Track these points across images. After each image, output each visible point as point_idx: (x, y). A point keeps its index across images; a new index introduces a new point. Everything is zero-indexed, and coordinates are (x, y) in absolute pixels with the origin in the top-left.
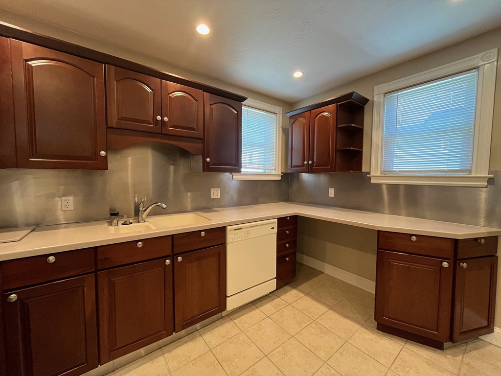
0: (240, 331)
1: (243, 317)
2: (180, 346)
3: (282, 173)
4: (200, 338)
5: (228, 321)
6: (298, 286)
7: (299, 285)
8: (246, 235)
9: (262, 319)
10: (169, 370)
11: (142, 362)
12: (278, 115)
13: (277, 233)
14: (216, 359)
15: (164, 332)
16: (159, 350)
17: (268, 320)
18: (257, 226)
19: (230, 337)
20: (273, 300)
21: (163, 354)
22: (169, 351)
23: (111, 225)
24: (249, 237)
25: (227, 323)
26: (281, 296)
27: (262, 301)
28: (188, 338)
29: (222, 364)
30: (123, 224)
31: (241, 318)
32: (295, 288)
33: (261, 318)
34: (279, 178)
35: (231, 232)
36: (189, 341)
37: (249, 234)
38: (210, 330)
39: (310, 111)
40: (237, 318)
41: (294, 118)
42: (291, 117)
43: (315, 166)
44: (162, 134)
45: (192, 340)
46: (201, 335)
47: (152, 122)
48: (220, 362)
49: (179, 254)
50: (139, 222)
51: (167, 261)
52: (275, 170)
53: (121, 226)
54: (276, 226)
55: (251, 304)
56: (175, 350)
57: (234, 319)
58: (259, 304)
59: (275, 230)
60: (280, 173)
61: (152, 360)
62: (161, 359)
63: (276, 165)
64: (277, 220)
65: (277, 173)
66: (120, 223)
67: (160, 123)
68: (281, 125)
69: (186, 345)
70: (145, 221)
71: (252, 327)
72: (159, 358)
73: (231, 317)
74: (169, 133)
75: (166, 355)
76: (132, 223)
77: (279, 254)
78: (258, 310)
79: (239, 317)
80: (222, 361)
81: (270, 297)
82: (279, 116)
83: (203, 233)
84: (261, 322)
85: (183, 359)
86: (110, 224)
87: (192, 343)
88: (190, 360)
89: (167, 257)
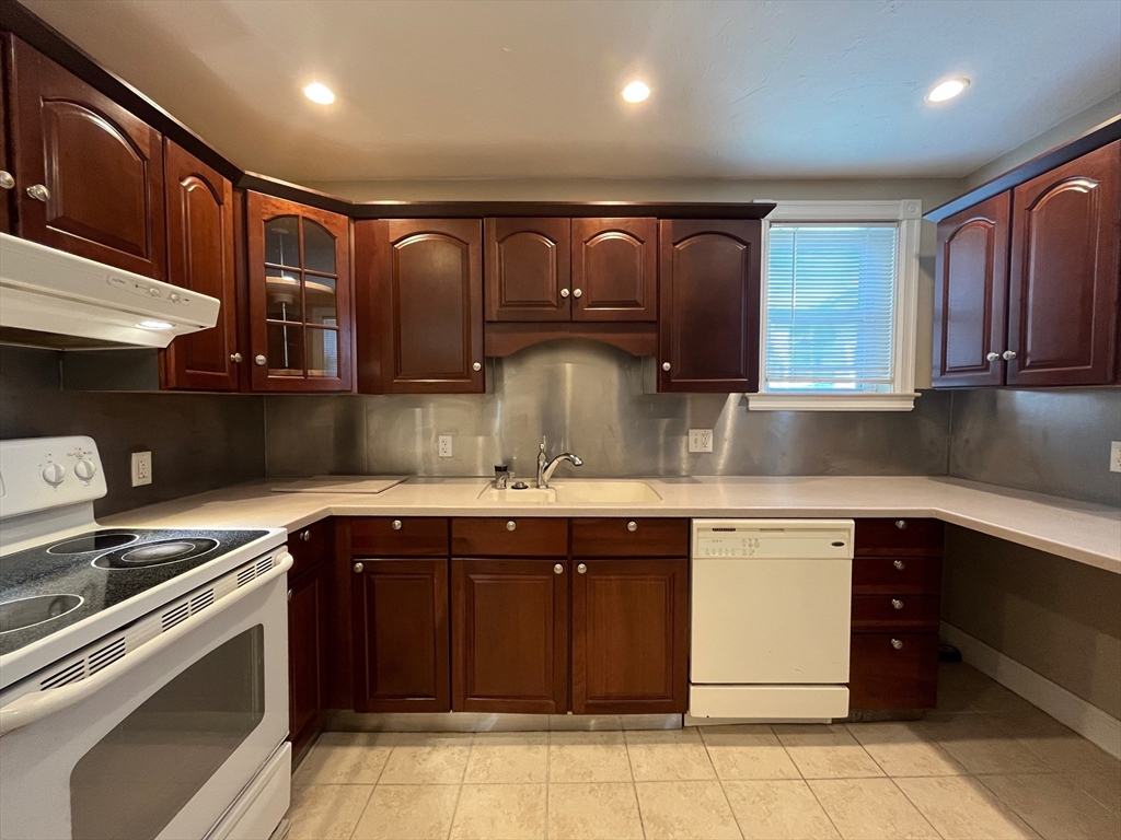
0: (712, 776)
1: (733, 748)
2: (581, 743)
3: (916, 391)
4: (623, 747)
5: (693, 742)
6: (944, 740)
7: (949, 738)
8: (747, 547)
9: (781, 776)
10: (548, 776)
11: (513, 739)
12: (904, 224)
13: (853, 560)
14: (636, 806)
15: (551, 702)
16: (546, 733)
17: (798, 785)
18: (782, 530)
19: (685, 777)
20: (838, 743)
21: (549, 744)
22: (561, 745)
23: (495, 487)
24: (755, 555)
25: (691, 745)
26: (868, 743)
27: (804, 732)
28: (602, 736)
29: (645, 823)
30: (513, 488)
31: (728, 749)
32: (929, 739)
33: (781, 771)
34: (910, 406)
35: (701, 534)
36: (601, 744)
37: (757, 546)
38: (649, 743)
39: (1012, 188)
40: (718, 744)
41: (954, 224)
42: (944, 222)
43: (1030, 367)
44: (572, 322)
45: (606, 743)
46: (626, 744)
47: (554, 302)
48: (643, 817)
49: (582, 559)
50: (538, 487)
51: (558, 566)
52: (892, 381)
53: (509, 490)
54: (849, 540)
55: (768, 728)
56: (571, 747)
57: (711, 745)
58: (789, 736)
59: (848, 551)
60: (910, 391)
61: (529, 744)
62: (543, 749)
63: (894, 369)
64: (853, 522)
65: (898, 392)
66: (510, 484)
67: (568, 303)
68: (916, 249)
69: (591, 747)
70: (547, 487)
71: (747, 783)
72: (540, 747)
73: (705, 737)
74: (584, 319)
75: (553, 748)
76: (527, 487)
77: (863, 623)
78: (780, 750)
79: (725, 745)
80: (647, 818)
81: (831, 732)
82: (910, 227)
83: (632, 524)
84: (778, 783)
85: (578, 770)
86: (494, 484)
87: (603, 750)
88: (588, 780)
89: (558, 559)
